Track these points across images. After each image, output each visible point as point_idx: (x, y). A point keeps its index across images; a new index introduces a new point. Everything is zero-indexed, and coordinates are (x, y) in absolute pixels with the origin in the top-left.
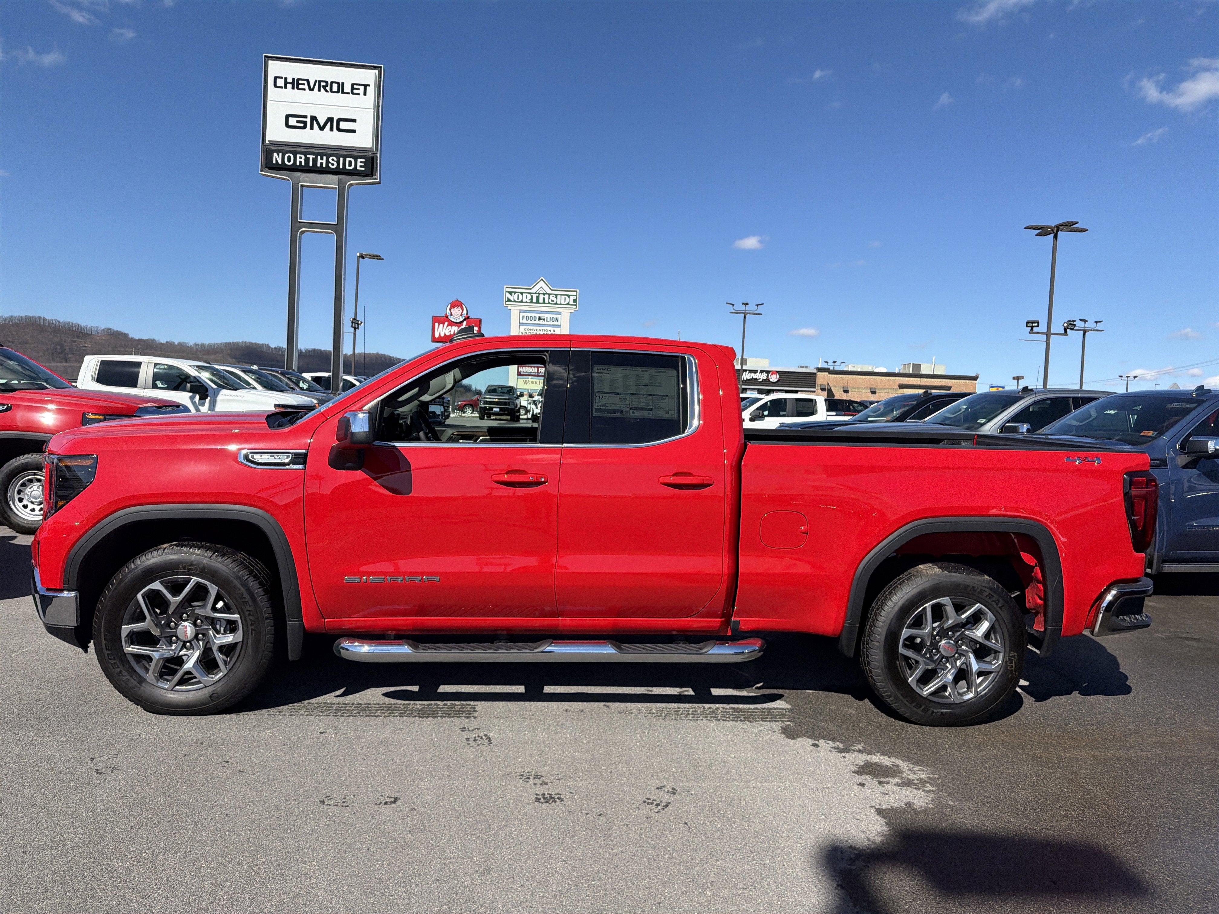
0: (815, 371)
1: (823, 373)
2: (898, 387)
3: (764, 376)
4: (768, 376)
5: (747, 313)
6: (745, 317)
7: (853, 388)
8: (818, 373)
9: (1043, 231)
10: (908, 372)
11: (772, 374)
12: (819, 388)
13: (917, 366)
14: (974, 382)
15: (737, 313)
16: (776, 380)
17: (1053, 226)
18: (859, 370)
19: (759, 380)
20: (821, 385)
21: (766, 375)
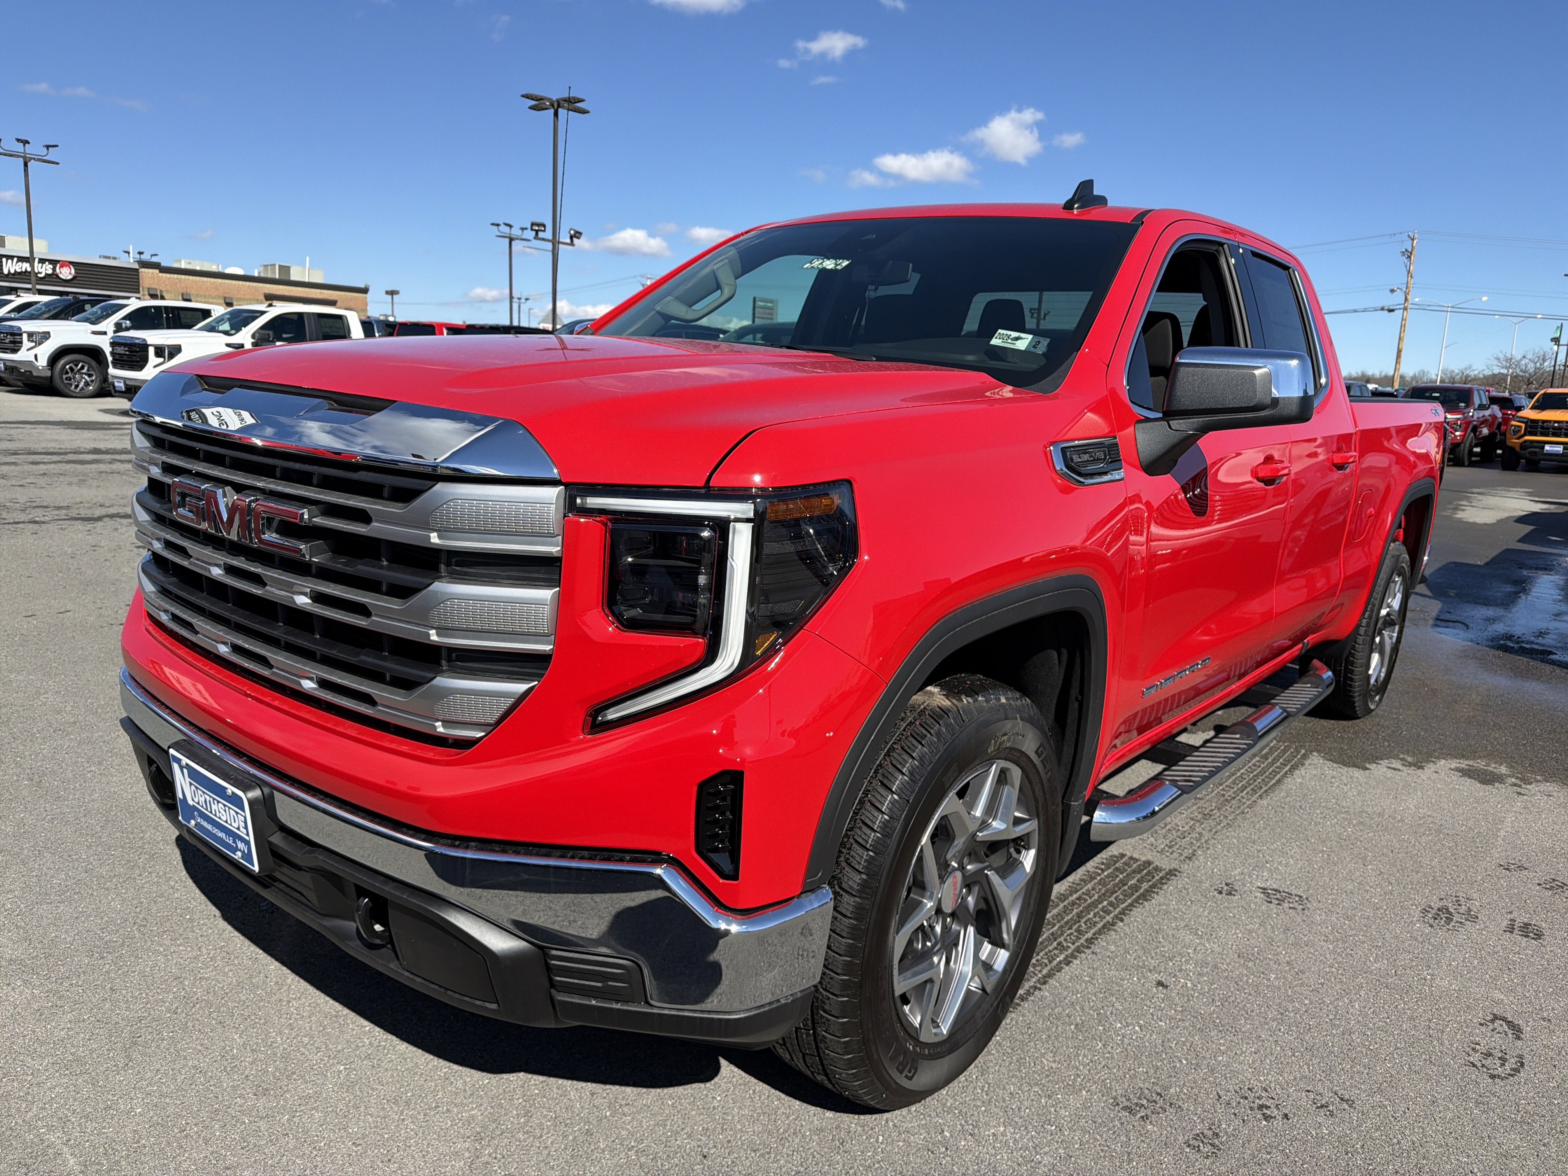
0: (136, 266)
1: (151, 271)
2: (263, 298)
3: (47, 269)
4: (54, 269)
5: (31, 159)
6: (26, 165)
7: (197, 295)
8: (143, 270)
9: (539, 104)
10: (273, 276)
11: (61, 267)
12: (146, 293)
13: (285, 269)
14: (364, 295)
15: (11, 156)
16: (70, 277)
17: (554, 99)
18: (198, 268)
19: (39, 275)
20: (149, 289)
21: (51, 266)
